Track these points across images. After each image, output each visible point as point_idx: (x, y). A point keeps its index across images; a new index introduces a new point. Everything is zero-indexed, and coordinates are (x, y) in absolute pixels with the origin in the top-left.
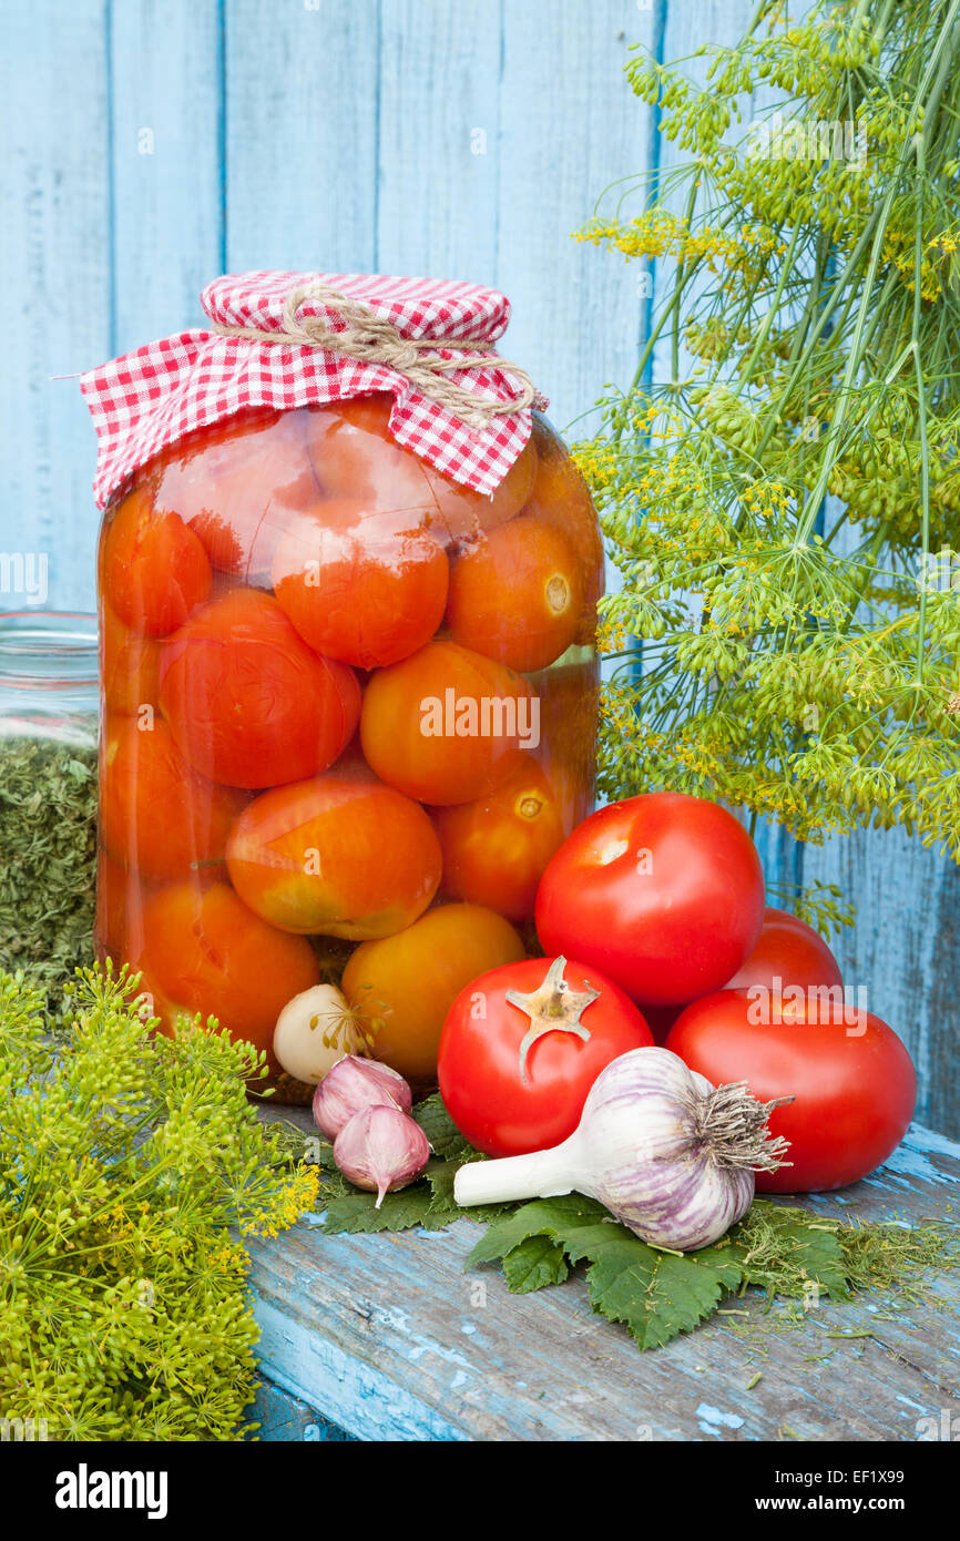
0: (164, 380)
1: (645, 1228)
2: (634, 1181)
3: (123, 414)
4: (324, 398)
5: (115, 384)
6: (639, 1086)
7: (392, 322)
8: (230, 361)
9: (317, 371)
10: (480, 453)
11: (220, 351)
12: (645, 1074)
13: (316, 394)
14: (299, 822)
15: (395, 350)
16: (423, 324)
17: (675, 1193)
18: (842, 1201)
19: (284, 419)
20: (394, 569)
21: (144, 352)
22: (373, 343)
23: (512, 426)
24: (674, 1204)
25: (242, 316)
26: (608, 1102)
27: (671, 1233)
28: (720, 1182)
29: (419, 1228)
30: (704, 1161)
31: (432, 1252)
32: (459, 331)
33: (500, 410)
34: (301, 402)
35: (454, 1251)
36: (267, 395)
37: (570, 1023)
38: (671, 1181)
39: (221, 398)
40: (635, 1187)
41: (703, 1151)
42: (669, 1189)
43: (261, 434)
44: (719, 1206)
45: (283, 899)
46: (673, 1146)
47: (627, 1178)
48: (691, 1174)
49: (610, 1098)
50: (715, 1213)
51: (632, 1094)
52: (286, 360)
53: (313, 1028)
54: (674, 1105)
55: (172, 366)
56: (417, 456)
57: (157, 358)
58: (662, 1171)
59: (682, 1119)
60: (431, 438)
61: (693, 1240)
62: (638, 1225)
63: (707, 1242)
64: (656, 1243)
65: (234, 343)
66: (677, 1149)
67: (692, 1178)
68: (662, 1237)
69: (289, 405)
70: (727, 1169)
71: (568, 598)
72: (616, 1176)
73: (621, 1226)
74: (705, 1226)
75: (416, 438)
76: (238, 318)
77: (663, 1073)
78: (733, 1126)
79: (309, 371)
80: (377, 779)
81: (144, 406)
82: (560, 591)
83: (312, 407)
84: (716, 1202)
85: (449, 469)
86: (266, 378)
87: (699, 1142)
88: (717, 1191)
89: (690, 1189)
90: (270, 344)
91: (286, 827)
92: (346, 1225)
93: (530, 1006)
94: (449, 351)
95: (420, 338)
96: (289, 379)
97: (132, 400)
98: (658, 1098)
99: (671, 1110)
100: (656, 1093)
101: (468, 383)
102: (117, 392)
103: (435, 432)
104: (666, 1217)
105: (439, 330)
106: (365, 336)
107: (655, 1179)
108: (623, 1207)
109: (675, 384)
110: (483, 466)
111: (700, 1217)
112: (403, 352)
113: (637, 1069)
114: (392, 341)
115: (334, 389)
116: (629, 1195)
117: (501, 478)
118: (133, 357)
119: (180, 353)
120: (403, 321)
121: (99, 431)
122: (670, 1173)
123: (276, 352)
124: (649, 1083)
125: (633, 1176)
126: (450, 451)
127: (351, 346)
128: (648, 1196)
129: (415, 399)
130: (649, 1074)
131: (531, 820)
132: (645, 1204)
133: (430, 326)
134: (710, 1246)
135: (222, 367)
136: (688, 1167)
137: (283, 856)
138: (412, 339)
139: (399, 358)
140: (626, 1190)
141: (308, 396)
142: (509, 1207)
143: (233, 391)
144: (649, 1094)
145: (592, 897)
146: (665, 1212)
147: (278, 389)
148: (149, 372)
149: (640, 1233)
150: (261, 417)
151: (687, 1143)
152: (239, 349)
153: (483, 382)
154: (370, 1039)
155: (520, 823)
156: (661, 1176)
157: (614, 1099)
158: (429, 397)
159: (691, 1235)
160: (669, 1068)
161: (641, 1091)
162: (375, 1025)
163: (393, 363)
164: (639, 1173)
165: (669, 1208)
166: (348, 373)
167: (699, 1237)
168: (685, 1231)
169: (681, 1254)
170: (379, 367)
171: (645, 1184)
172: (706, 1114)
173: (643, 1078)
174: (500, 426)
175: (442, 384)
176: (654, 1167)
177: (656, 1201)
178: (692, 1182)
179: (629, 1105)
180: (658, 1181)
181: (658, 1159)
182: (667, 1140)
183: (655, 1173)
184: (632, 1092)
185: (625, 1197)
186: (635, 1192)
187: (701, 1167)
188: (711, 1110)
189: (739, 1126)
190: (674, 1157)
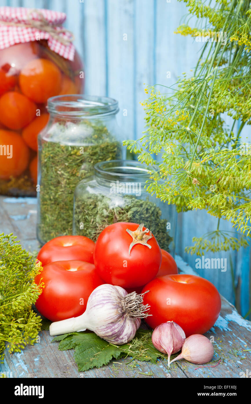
1: (111, 341)
2: (106, 330)
6: (103, 300)
12: (105, 295)
17: (118, 332)
26: (94, 306)
27: (118, 342)
28: (131, 324)
30: (126, 319)
38: (117, 328)
40: (106, 331)
41: (125, 316)
42: (116, 331)
44: (132, 332)
46: (116, 318)
47: (103, 329)
48: (122, 325)
50: (131, 334)
54: (115, 304)
58: (114, 326)
59: (118, 308)
62: (108, 340)
63: (129, 341)
70: (133, 320)
72: (100, 328)
74: (128, 338)
77: (110, 294)
78: (133, 307)
87: (124, 313)
88: (131, 327)
89: (123, 329)
98: (110, 304)
99: (114, 307)
100: (109, 302)
104: (116, 338)
107: (112, 328)
108: (103, 337)
111: (126, 336)
113: (102, 294)
122: (116, 326)
124: (106, 298)
125: (105, 329)
128: (110, 334)
132: (110, 336)
136: (121, 323)
140: (104, 332)
144: (107, 303)
151: (120, 315)
156: (113, 327)
157: (96, 305)
160: (111, 292)
161: (104, 302)
164: (107, 327)
165: (117, 335)
168: (122, 340)
171: (109, 330)
172: (125, 304)
173: (104, 297)
176: (111, 325)
177: (113, 335)
178: (123, 327)
179: (101, 308)
180: (113, 329)
181: (112, 323)
182: (114, 316)
183: (112, 327)
184: (101, 302)
185: (103, 334)
186: (106, 333)
187: (125, 321)
188: (126, 303)
189: (135, 307)
190: (117, 321)
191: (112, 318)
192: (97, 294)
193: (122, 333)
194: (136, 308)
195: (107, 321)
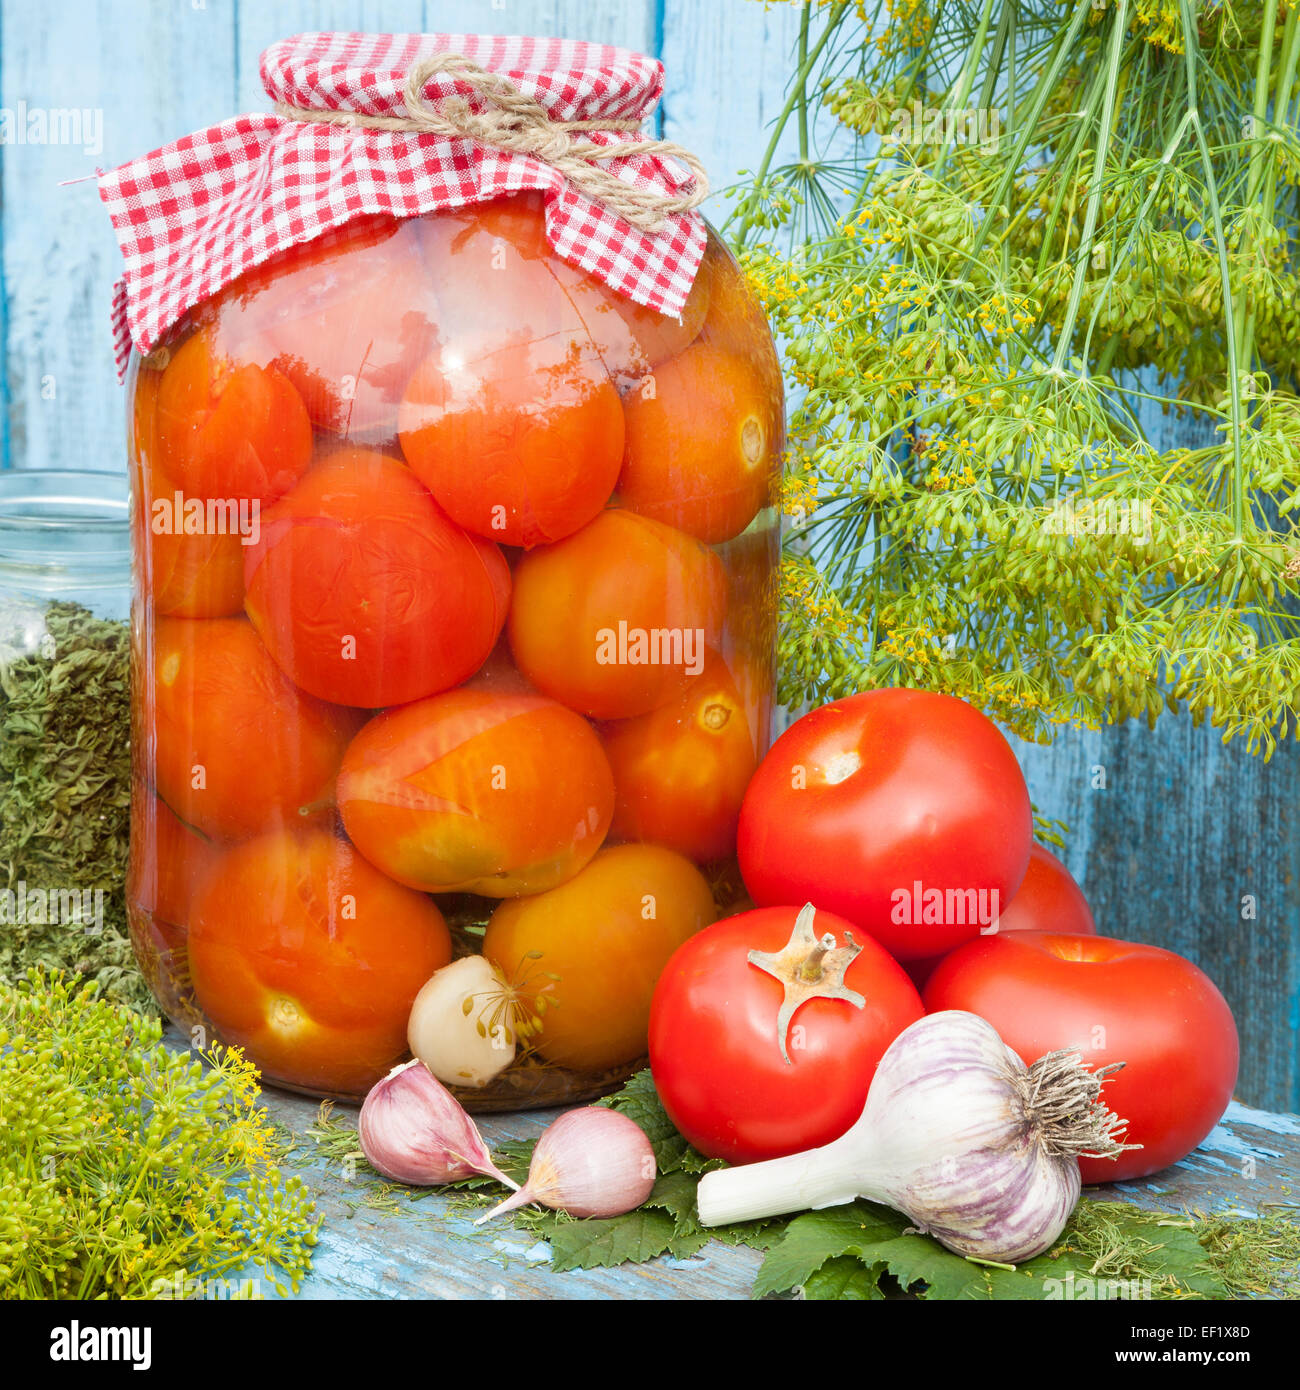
0: (212, 180)
1: (966, 1237)
2: (956, 1179)
3: (158, 226)
4: (457, 201)
5: (147, 187)
6: (952, 1060)
7: (539, 98)
8: (321, 155)
9: (444, 166)
10: (655, 263)
11: (306, 143)
12: (955, 1044)
13: (446, 196)
14: (444, 748)
15: (542, 136)
16: (576, 101)
17: (1007, 1192)
18: (1157, 1190)
19: (404, 230)
20: (539, 417)
21: (185, 144)
22: (515, 127)
23: (686, 229)
24: (1005, 1205)
25: (336, 96)
26: (912, 1083)
27: (999, 1242)
28: (1054, 1175)
29: (666, 1257)
30: (1035, 1150)
31: (699, 1286)
32: (613, 108)
33: (672, 208)
34: (427, 206)
35: (726, 1282)
36: (383, 199)
37: (833, 986)
38: (1003, 1175)
39: (322, 204)
40: (958, 1187)
41: (1032, 1136)
42: (1000, 1186)
43: (372, 250)
44: (1057, 1204)
45: (427, 849)
46: (1003, 1132)
48: (1024, 1165)
49: (915, 1077)
51: (947, 1069)
52: (399, 152)
53: (467, 1012)
54: (998, 1080)
55: (223, 162)
56: (583, 271)
57: (204, 152)
58: (991, 1164)
59: (1009, 1098)
60: (597, 248)
61: (1026, 1249)
62: (955, 1235)
63: (1040, 1251)
64: (978, 1256)
65: (323, 132)
66: (1007, 1136)
67: (1025, 1171)
68: (987, 1247)
69: (412, 211)
70: (1059, 1158)
71: (762, 444)
73: (928, 1238)
74: (1042, 1231)
75: (580, 249)
76: (329, 99)
77: (976, 1042)
78: (1070, 1103)
79: (433, 167)
80: (540, 689)
81: (187, 216)
82: (754, 438)
83: (443, 212)
84: (1053, 1201)
85: (625, 286)
86: (378, 176)
87: (1028, 1126)
88: (1054, 1186)
89: (1024, 1185)
90: (375, 132)
91: (428, 758)
92: (578, 1258)
93: (780, 968)
94: (604, 134)
95: (571, 120)
96: (406, 177)
97: (169, 207)
98: (978, 1073)
99: (996, 1088)
100: (974, 1069)
101: (629, 174)
102: (149, 198)
103: (601, 239)
104: (994, 1222)
105: (593, 108)
106: (509, 119)
107: (983, 1175)
108: (939, 1213)
109: (806, 163)
110: (662, 281)
111: (1036, 1219)
112: (552, 138)
113: (943, 1039)
114: (540, 125)
115: (468, 189)
116: (950, 1198)
117: (684, 295)
118: (171, 150)
119: (234, 144)
120: (552, 97)
121: (124, 249)
122: (1001, 1167)
123: (384, 142)
124: (963, 1055)
125: (955, 1174)
126: (623, 264)
127: (494, 133)
128: (974, 1197)
129: (571, 199)
130: (960, 1044)
131: (719, 732)
132: (970, 1207)
133: (584, 102)
134: (1043, 1255)
135: (313, 163)
136: (1020, 1157)
137: (425, 793)
138: (562, 121)
139: (549, 146)
140: (946, 1191)
141: (436, 198)
142: (775, 1224)
143: (337, 197)
144: (967, 1069)
145: (829, 826)
146: (993, 1216)
147: (395, 190)
148: (192, 171)
149: (957, 1244)
150: (374, 228)
151: (1017, 1128)
152: (331, 139)
153: (646, 172)
154: (537, 1022)
155: (704, 736)
156: (989, 1171)
157: (921, 1078)
158: (586, 195)
159: (1025, 1243)
160: (982, 1035)
161: (957, 1067)
162: (541, 1006)
163: (541, 152)
164: (963, 1169)
165: (998, 1210)
166: (489, 167)
167: (1034, 1244)
168: (1017, 1238)
169: (1014, 1268)
170: (525, 159)
171: (971, 1182)
172: (1032, 1091)
173: (953, 1049)
174: (673, 229)
175: (601, 176)
176: (981, 1160)
177: (984, 1202)
178: (1026, 1177)
179: (943, 1085)
180: (987, 1178)
181: (986, 1150)
182: (996, 1125)
183: (982, 1168)
184: (943, 1068)
185: (944, 1200)
186: (958, 1193)
187: (1033, 1156)
188: (1038, 1085)
189: (1078, 1103)
190: (1005, 1146)
191: (987, 1132)
192: (921, 1039)
193: (1020, 1203)
194: (1082, 1107)
195: (966, 1138)
